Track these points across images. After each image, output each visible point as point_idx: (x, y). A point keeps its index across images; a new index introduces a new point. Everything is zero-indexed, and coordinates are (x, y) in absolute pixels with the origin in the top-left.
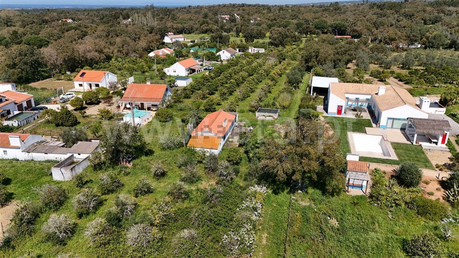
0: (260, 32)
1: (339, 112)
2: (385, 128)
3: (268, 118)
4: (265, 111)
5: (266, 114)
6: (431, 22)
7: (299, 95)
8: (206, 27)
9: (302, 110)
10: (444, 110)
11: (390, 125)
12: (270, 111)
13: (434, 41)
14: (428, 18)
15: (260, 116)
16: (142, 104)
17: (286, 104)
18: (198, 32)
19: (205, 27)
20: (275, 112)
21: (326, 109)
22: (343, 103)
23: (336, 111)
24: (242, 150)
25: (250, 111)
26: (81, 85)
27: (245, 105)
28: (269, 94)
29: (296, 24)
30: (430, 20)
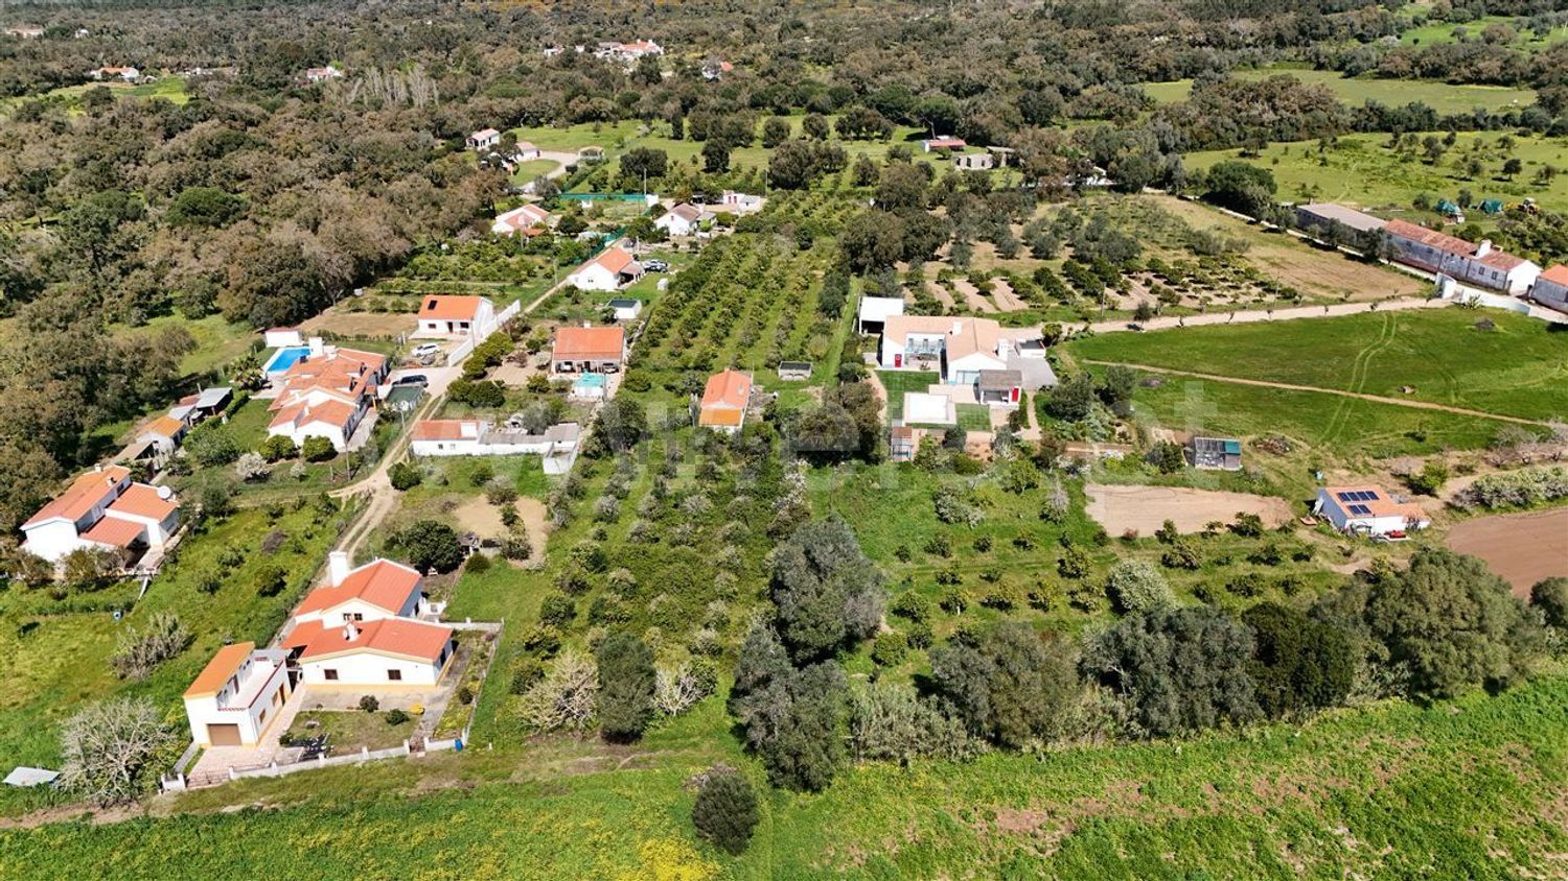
0: (740, 130)
1: (898, 363)
2: (954, 383)
3: (797, 378)
4: (791, 367)
5: (794, 371)
6: (1181, 73)
7: (841, 332)
8: (583, 107)
9: (845, 365)
10: (1043, 352)
11: (960, 380)
12: (798, 367)
13: (1125, 174)
14: (1171, 64)
15: (785, 374)
16: (587, 364)
17: (821, 352)
18: (562, 120)
19: (580, 106)
20: (807, 367)
21: (880, 359)
22: (902, 350)
23: (893, 362)
24: (771, 424)
25: (767, 366)
26: (432, 326)
27: (754, 357)
28: (792, 332)
29: (830, 93)
30: (1179, 68)
